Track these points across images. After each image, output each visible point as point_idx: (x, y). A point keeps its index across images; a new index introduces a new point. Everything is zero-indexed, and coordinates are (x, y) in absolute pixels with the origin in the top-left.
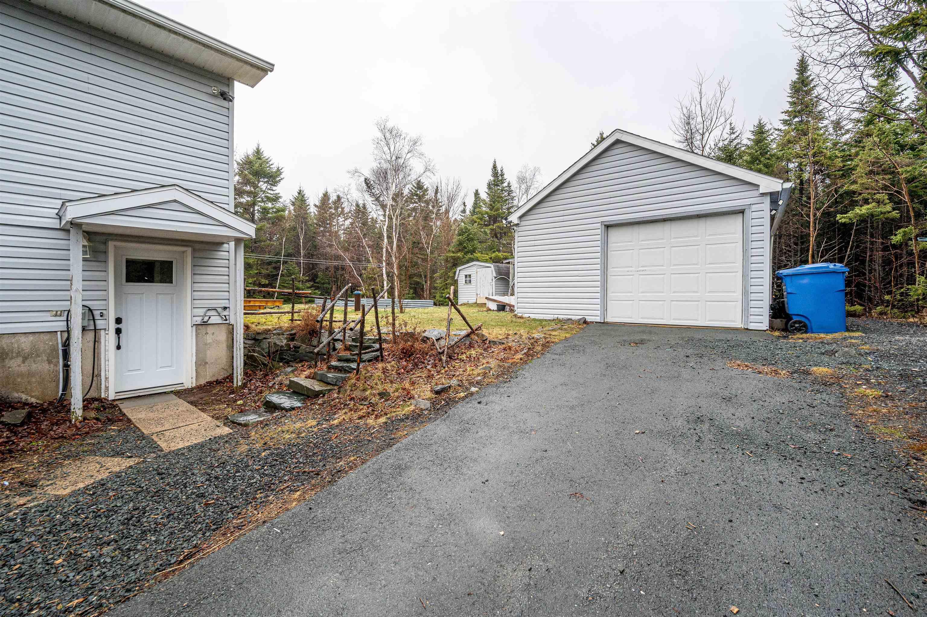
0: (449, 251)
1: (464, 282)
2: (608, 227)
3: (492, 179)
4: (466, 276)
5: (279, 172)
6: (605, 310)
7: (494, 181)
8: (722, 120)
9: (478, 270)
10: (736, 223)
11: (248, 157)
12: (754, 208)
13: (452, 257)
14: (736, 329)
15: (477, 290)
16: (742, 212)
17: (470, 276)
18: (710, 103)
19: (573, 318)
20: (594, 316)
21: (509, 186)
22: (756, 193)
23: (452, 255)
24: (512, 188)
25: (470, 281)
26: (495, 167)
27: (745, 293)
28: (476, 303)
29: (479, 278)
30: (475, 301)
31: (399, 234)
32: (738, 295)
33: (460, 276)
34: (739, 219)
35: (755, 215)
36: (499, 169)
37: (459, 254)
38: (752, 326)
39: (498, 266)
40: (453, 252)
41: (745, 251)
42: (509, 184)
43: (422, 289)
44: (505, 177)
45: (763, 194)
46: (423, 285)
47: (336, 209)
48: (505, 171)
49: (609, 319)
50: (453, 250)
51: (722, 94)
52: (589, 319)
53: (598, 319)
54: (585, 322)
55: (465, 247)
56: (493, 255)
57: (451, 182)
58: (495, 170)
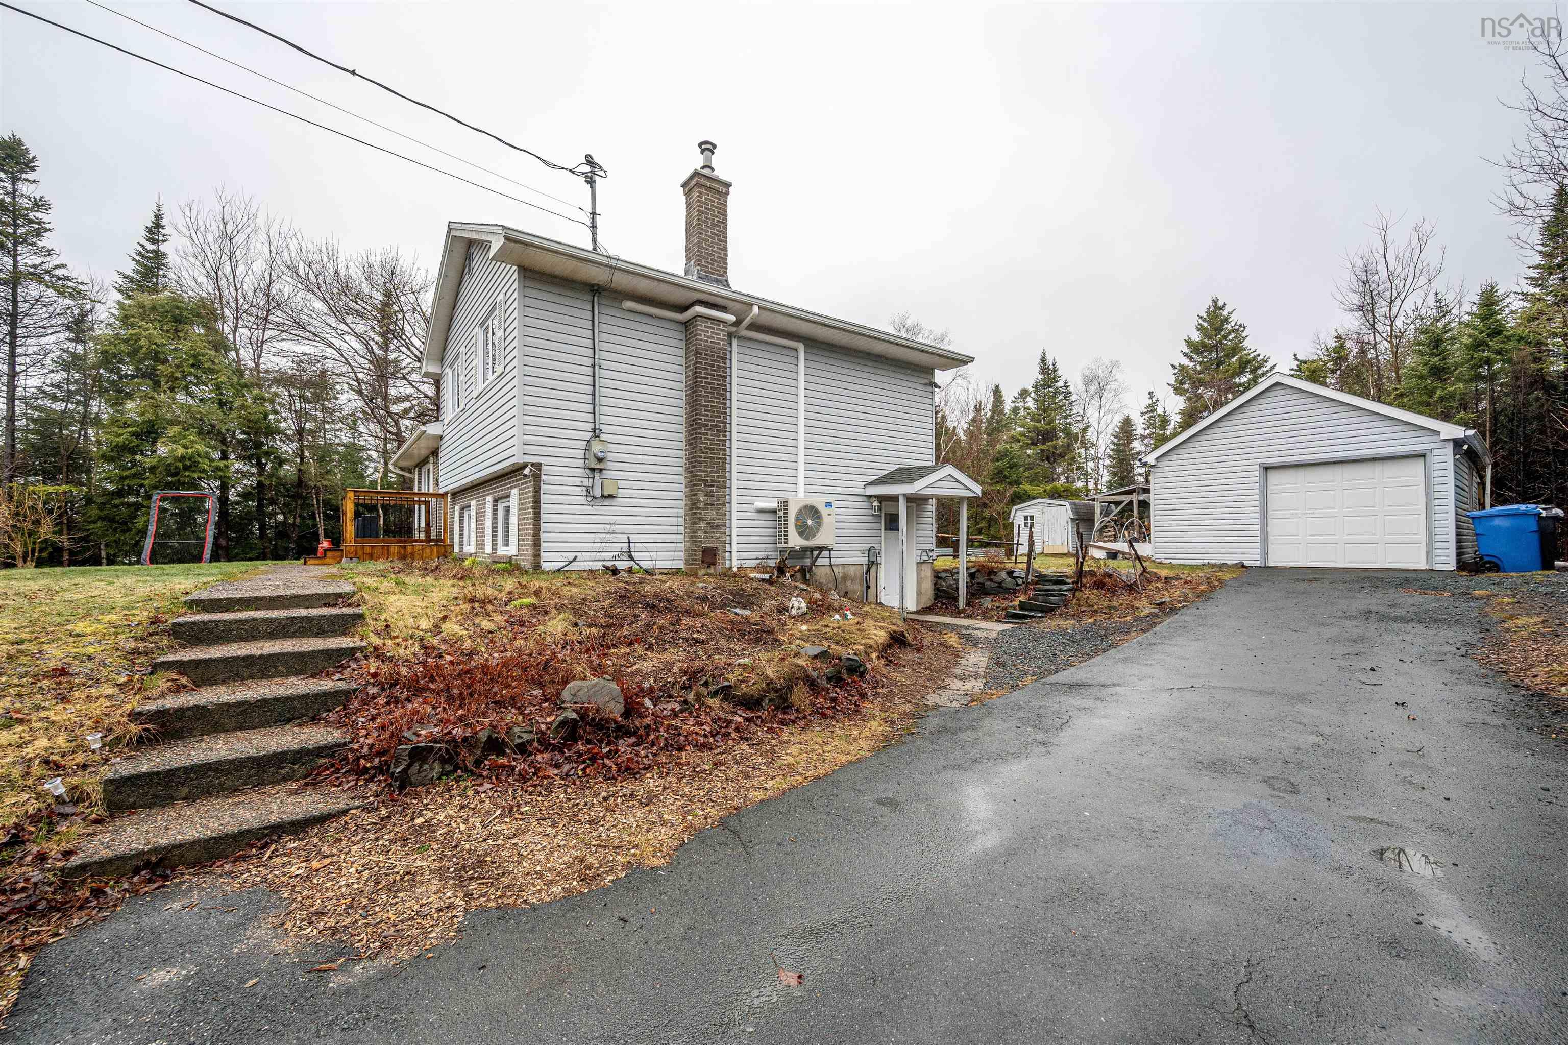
1: (1023, 526)
2: (1267, 469)
3: (1040, 377)
4: (1026, 518)
6: (1265, 553)
7: (1043, 380)
8: (1423, 280)
9: (1045, 509)
10: (1417, 468)
12: (1436, 452)
14: (1421, 570)
15: (1043, 536)
16: (1424, 456)
17: (1032, 517)
18: (1401, 255)
19: (1229, 562)
20: (1253, 559)
21: (1066, 385)
22: (1435, 438)
23: (988, 488)
24: (1071, 389)
26: (1043, 360)
27: (1430, 534)
29: (1046, 521)
32: (1422, 537)
33: (1015, 518)
34: (1420, 463)
35: (1436, 459)
36: (1050, 361)
38: (1438, 567)
39: (1075, 504)
40: (989, 484)
41: (1427, 494)
42: (1066, 383)
44: (1059, 372)
45: (1445, 440)
48: (1058, 365)
49: (1271, 564)
51: (1422, 243)
52: (1246, 563)
53: (1258, 563)
54: (1243, 566)
55: (1006, 477)
56: (1048, 487)
58: (1045, 365)
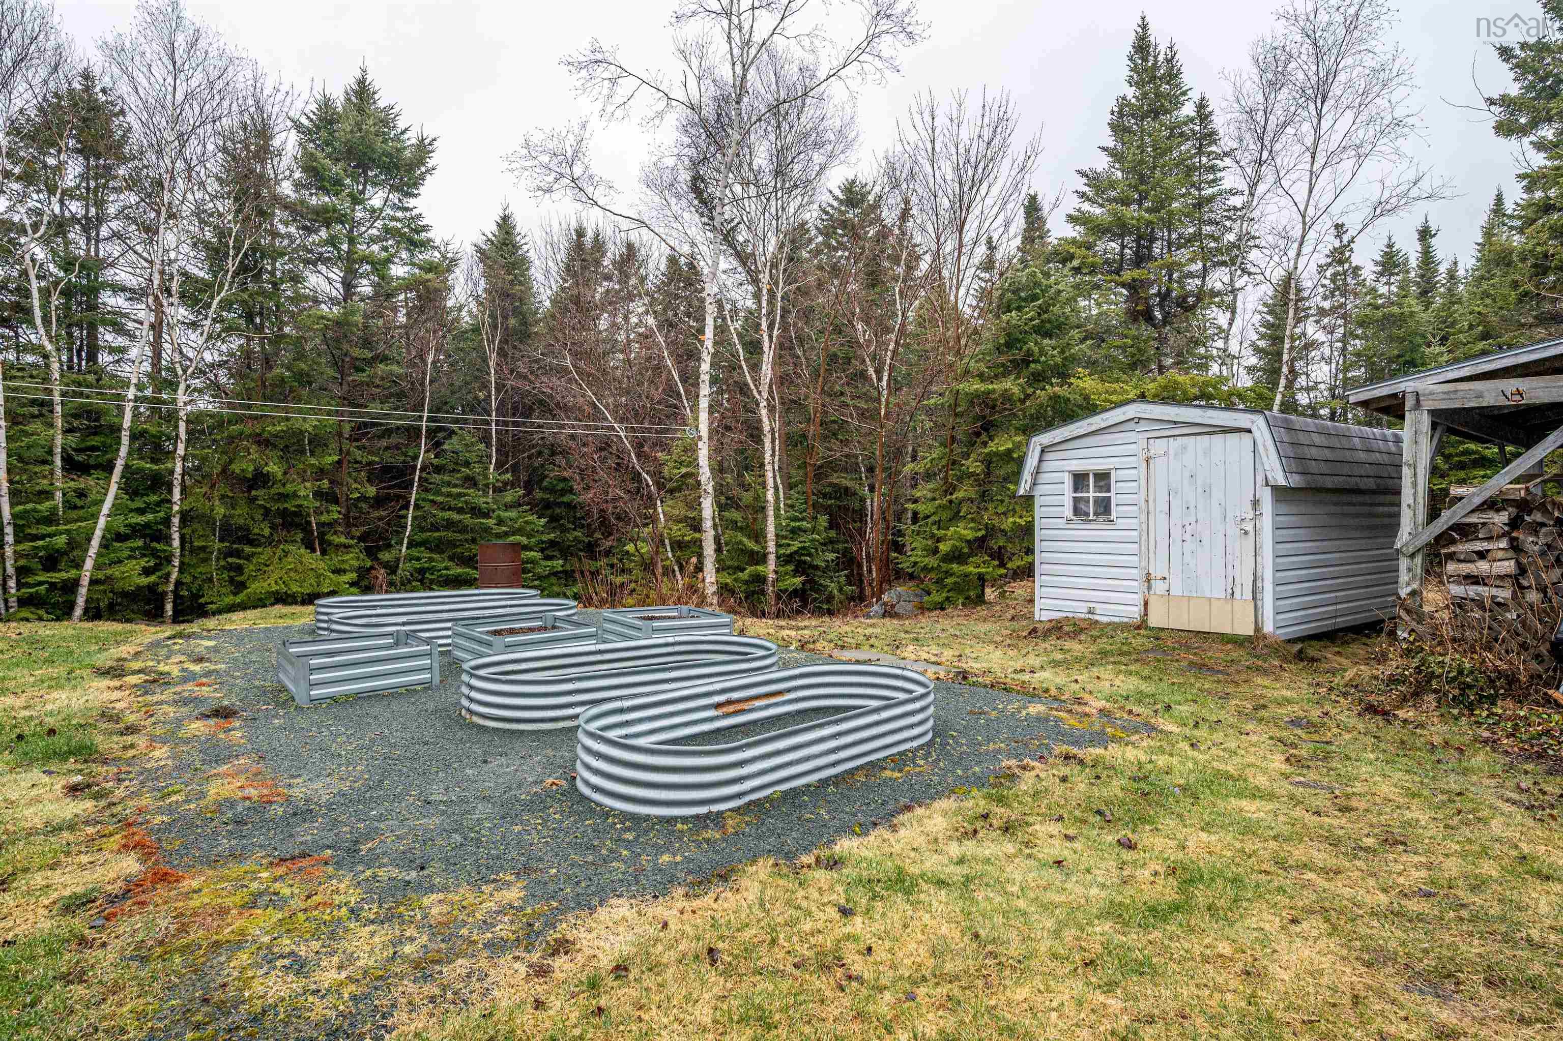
0: (967, 372)
1: (1068, 512)
3: (1132, 92)
4: (1079, 479)
5: (424, 149)
7: (1140, 100)
9: (1159, 447)
11: (326, 104)
13: (977, 395)
15: (1147, 554)
17: (1103, 478)
21: (1203, 112)
23: (977, 386)
24: (1215, 122)
25: (1104, 507)
26: (1142, 47)
28: (1142, 625)
29: (1159, 493)
30: (1134, 613)
31: (785, 327)
33: (1043, 478)
37: (1011, 385)
39: (1287, 427)
40: (981, 377)
42: (1201, 107)
43: (861, 515)
44: (1186, 80)
46: (863, 500)
47: (624, 277)
50: (982, 367)
55: (1030, 358)
57: (972, 109)
